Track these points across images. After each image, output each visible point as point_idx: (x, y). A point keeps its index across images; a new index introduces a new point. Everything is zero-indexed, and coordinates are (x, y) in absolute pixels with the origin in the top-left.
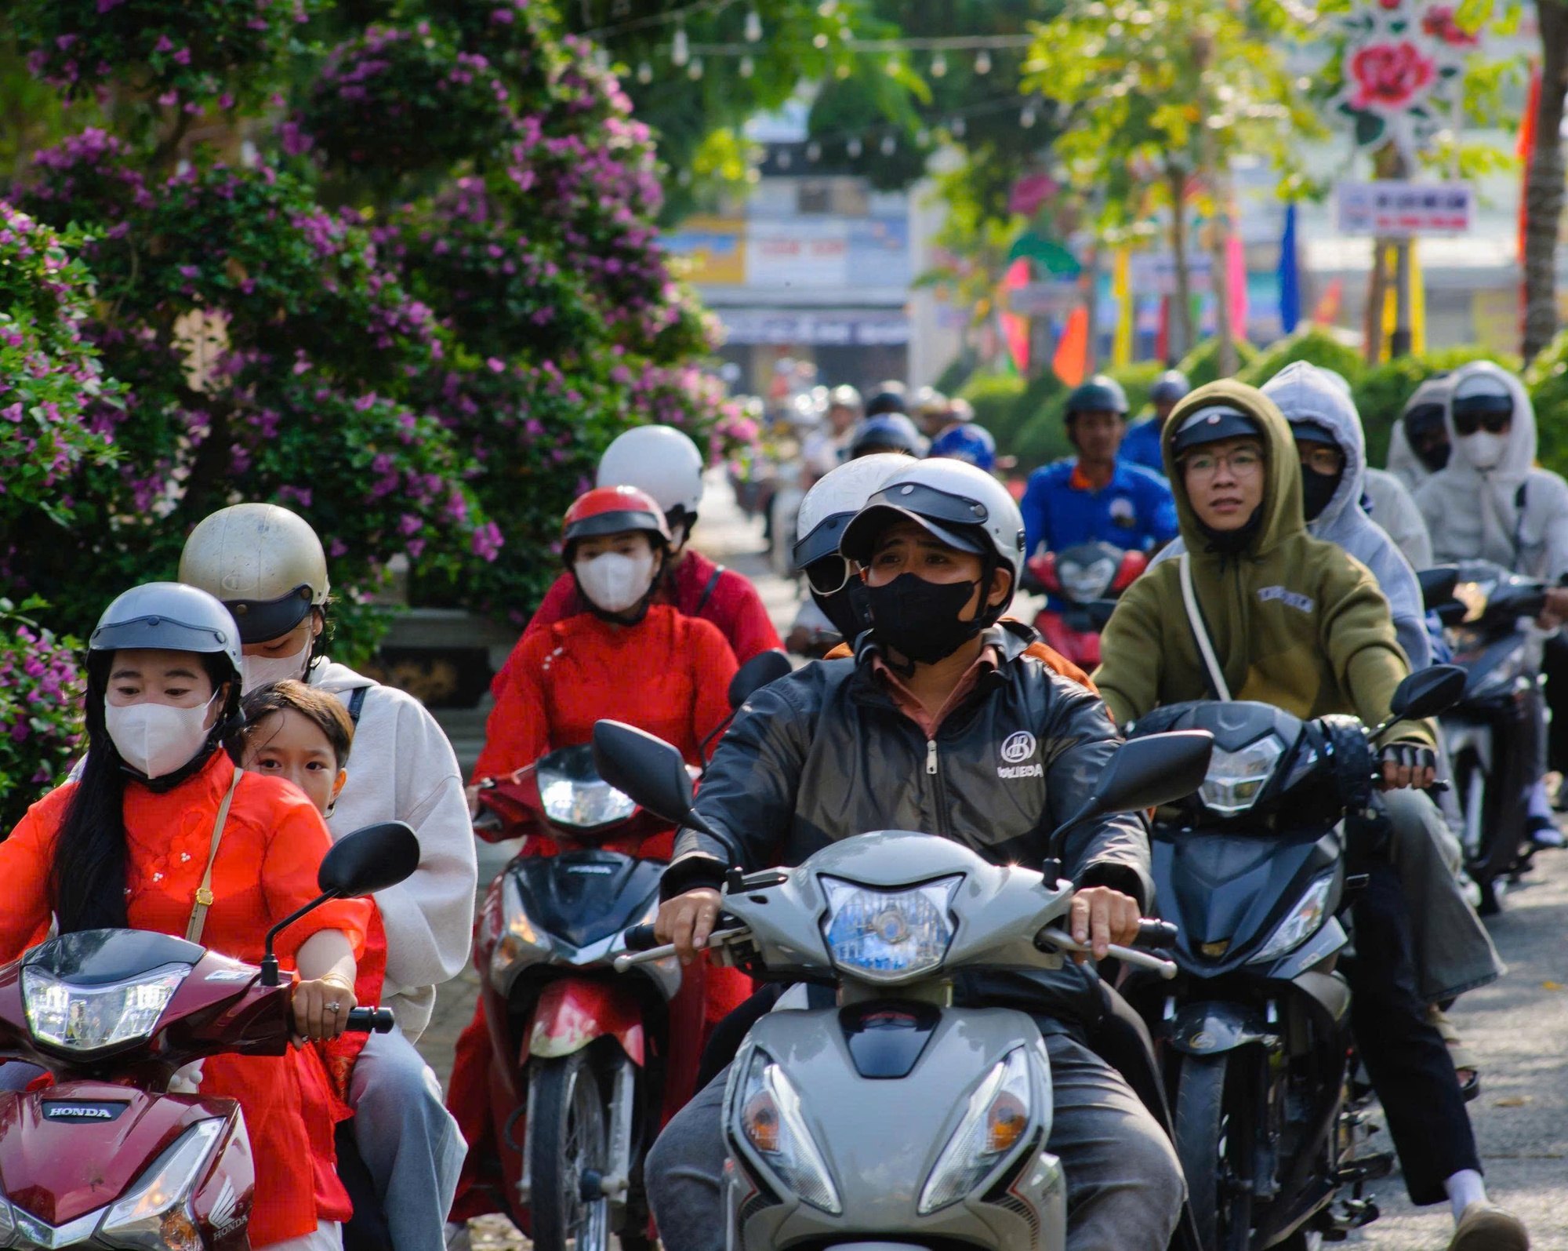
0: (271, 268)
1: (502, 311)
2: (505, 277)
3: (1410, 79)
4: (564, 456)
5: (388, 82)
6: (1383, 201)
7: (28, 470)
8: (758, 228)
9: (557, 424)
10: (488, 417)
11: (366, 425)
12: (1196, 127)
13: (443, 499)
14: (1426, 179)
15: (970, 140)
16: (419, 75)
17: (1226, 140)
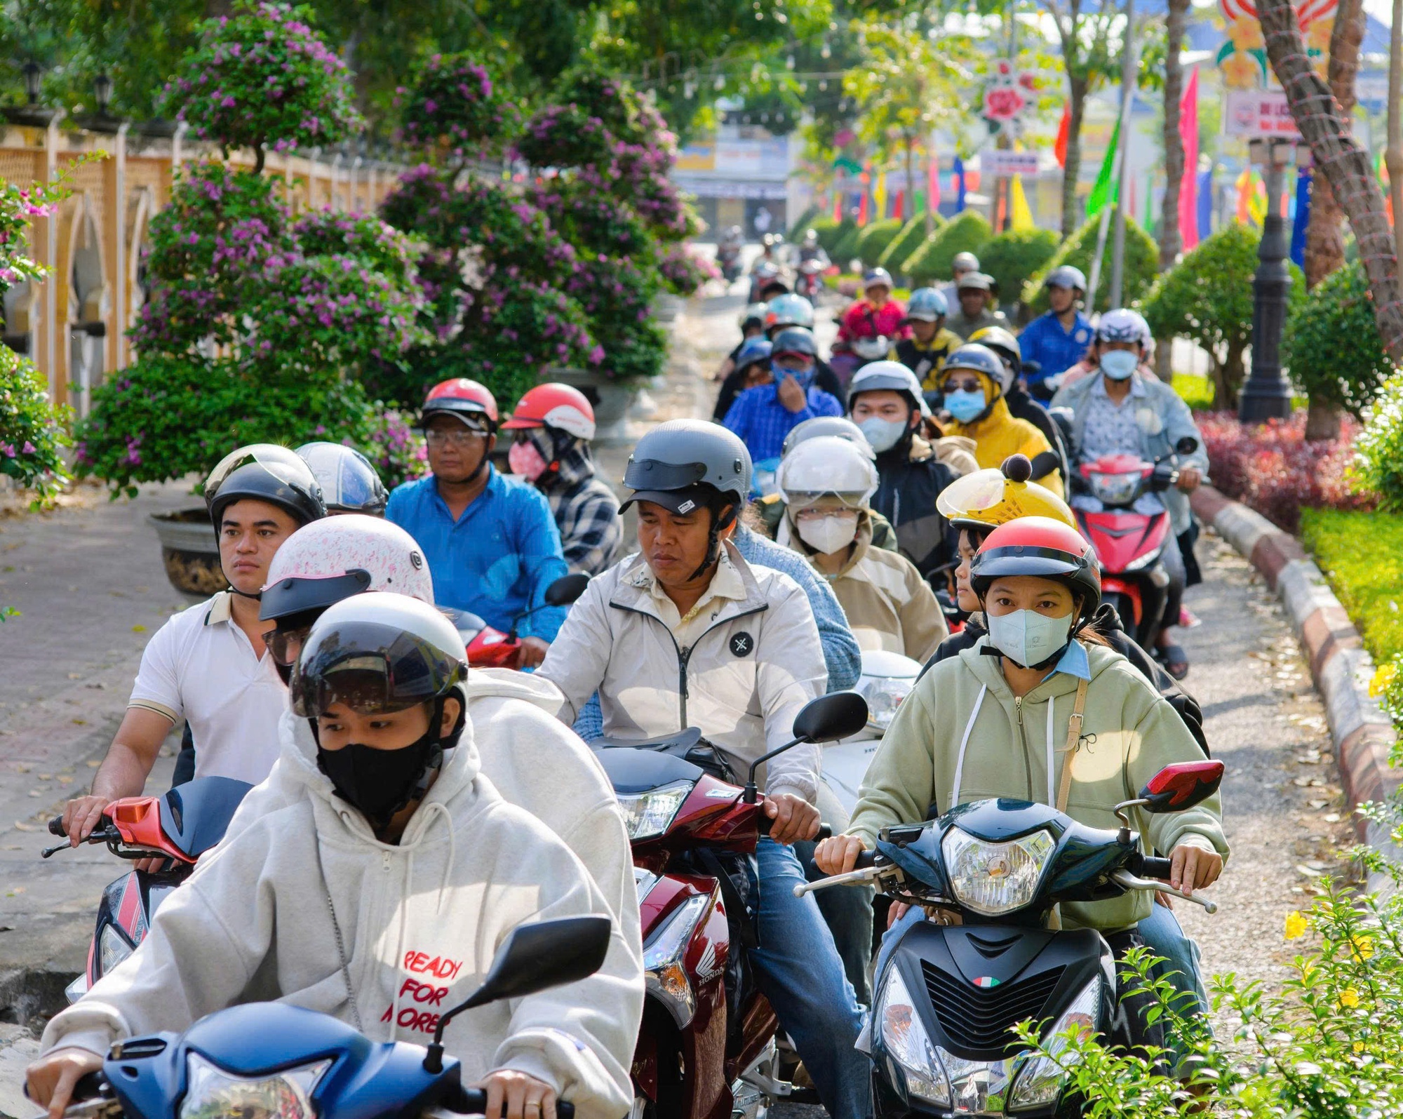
0: (503, 229)
1: (606, 235)
2: (607, 220)
3: (1013, 106)
4: (633, 301)
5: (557, 130)
6: (1000, 160)
7: (391, 348)
8: (721, 146)
9: (630, 287)
10: (598, 283)
11: (543, 301)
12: (918, 117)
13: (578, 336)
14: (1019, 150)
15: (817, 114)
16: (570, 127)
17: (930, 126)
